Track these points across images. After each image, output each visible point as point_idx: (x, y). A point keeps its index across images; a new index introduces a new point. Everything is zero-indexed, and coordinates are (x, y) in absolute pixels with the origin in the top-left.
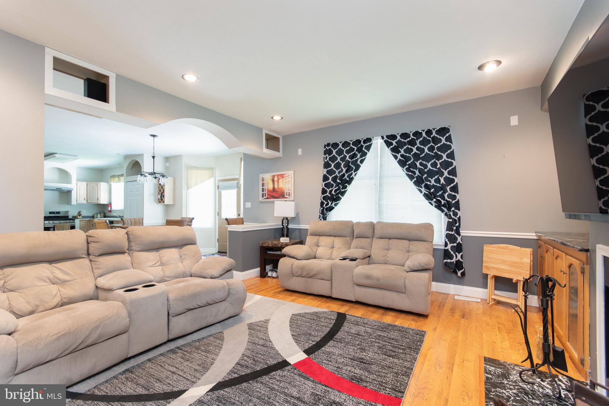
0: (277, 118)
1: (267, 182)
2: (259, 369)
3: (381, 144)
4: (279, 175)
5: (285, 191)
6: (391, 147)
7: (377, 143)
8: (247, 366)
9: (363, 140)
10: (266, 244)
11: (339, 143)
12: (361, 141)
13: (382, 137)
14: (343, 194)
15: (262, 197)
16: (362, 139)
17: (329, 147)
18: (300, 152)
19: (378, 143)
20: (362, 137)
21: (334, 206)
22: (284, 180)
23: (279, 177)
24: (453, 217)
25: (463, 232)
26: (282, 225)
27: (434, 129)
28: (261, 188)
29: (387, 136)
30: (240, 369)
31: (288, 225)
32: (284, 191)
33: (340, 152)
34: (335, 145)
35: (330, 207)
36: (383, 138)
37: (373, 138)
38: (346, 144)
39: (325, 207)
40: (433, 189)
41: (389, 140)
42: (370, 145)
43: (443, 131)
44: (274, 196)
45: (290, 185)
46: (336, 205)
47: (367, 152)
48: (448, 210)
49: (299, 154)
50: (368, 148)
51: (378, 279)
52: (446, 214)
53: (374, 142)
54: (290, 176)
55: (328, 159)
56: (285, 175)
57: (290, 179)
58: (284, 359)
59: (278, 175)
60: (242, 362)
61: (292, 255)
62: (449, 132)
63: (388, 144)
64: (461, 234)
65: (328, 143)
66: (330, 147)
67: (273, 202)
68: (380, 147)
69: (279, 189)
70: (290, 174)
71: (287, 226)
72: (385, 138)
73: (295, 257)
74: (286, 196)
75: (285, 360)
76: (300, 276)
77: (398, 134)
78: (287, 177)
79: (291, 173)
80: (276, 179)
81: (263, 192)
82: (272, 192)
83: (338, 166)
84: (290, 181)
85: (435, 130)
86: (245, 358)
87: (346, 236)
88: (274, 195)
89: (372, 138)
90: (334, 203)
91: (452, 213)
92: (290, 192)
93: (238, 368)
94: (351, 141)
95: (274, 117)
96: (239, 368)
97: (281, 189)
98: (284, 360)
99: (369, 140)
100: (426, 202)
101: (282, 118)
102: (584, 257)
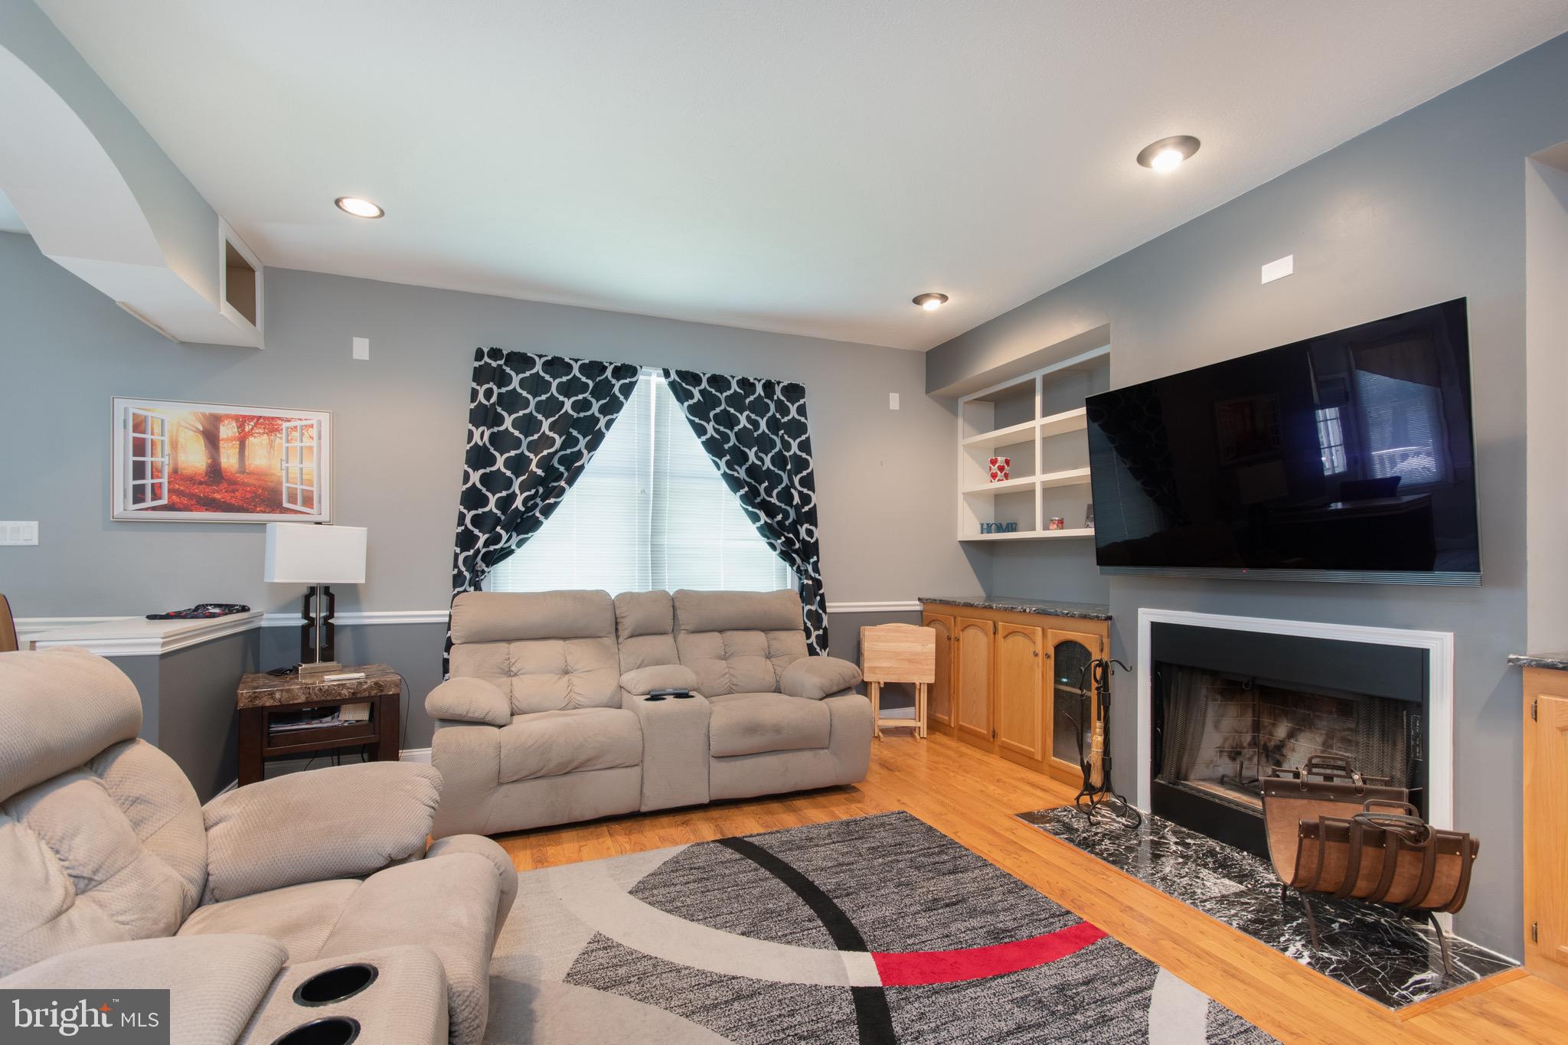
0: (360, 207)
1: (166, 439)
3: (658, 387)
4: (252, 418)
5: (285, 485)
6: (691, 402)
7: (648, 383)
9: (612, 366)
10: (278, 695)
11: (537, 359)
12: (606, 368)
13: (664, 370)
14: (548, 511)
15: (135, 501)
16: (611, 364)
17: (499, 362)
18: (361, 348)
19: (652, 384)
20: (612, 356)
21: (513, 547)
22: (280, 440)
23: (247, 429)
24: (813, 574)
25: (832, 606)
26: (306, 615)
27: (779, 383)
28: (122, 459)
29: (679, 373)
31: (331, 616)
32: (281, 483)
33: (537, 385)
34: (520, 361)
35: (502, 549)
36: (667, 374)
37: (641, 367)
38: (556, 365)
39: (483, 551)
40: (781, 516)
41: (683, 383)
42: (632, 385)
43: (795, 391)
44: (214, 500)
45: (314, 465)
46: (520, 544)
47: (624, 401)
48: (803, 561)
49: (356, 356)
50: (627, 390)
51: (777, 729)
52: (799, 571)
53: (641, 377)
54: (314, 432)
55: (494, 399)
56: (285, 425)
57: (314, 443)
59: (240, 421)
61: (476, 715)
62: (803, 397)
63: (682, 395)
64: (828, 610)
65: (492, 348)
66: (501, 362)
67: (262, 526)
68: (657, 397)
69: (248, 474)
70: (314, 422)
71: (326, 618)
72: (673, 376)
73: (487, 719)
74: (286, 505)
76: (536, 776)
77: (704, 374)
78: (296, 434)
79: (321, 419)
80: (227, 430)
81: (143, 477)
82: (201, 483)
83: (528, 425)
84: (311, 448)
85: (781, 385)
87: (601, 635)
88: (217, 496)
89: (639, 368)
90: (515, 539)
91: (810, 568)
92: (315, 489)
94: (576, 361)
95: (345, 201)
97: (260, 475)
99: (627, 371)
100: (762, 543)
101: (382, 213)
102: (1102, 628)
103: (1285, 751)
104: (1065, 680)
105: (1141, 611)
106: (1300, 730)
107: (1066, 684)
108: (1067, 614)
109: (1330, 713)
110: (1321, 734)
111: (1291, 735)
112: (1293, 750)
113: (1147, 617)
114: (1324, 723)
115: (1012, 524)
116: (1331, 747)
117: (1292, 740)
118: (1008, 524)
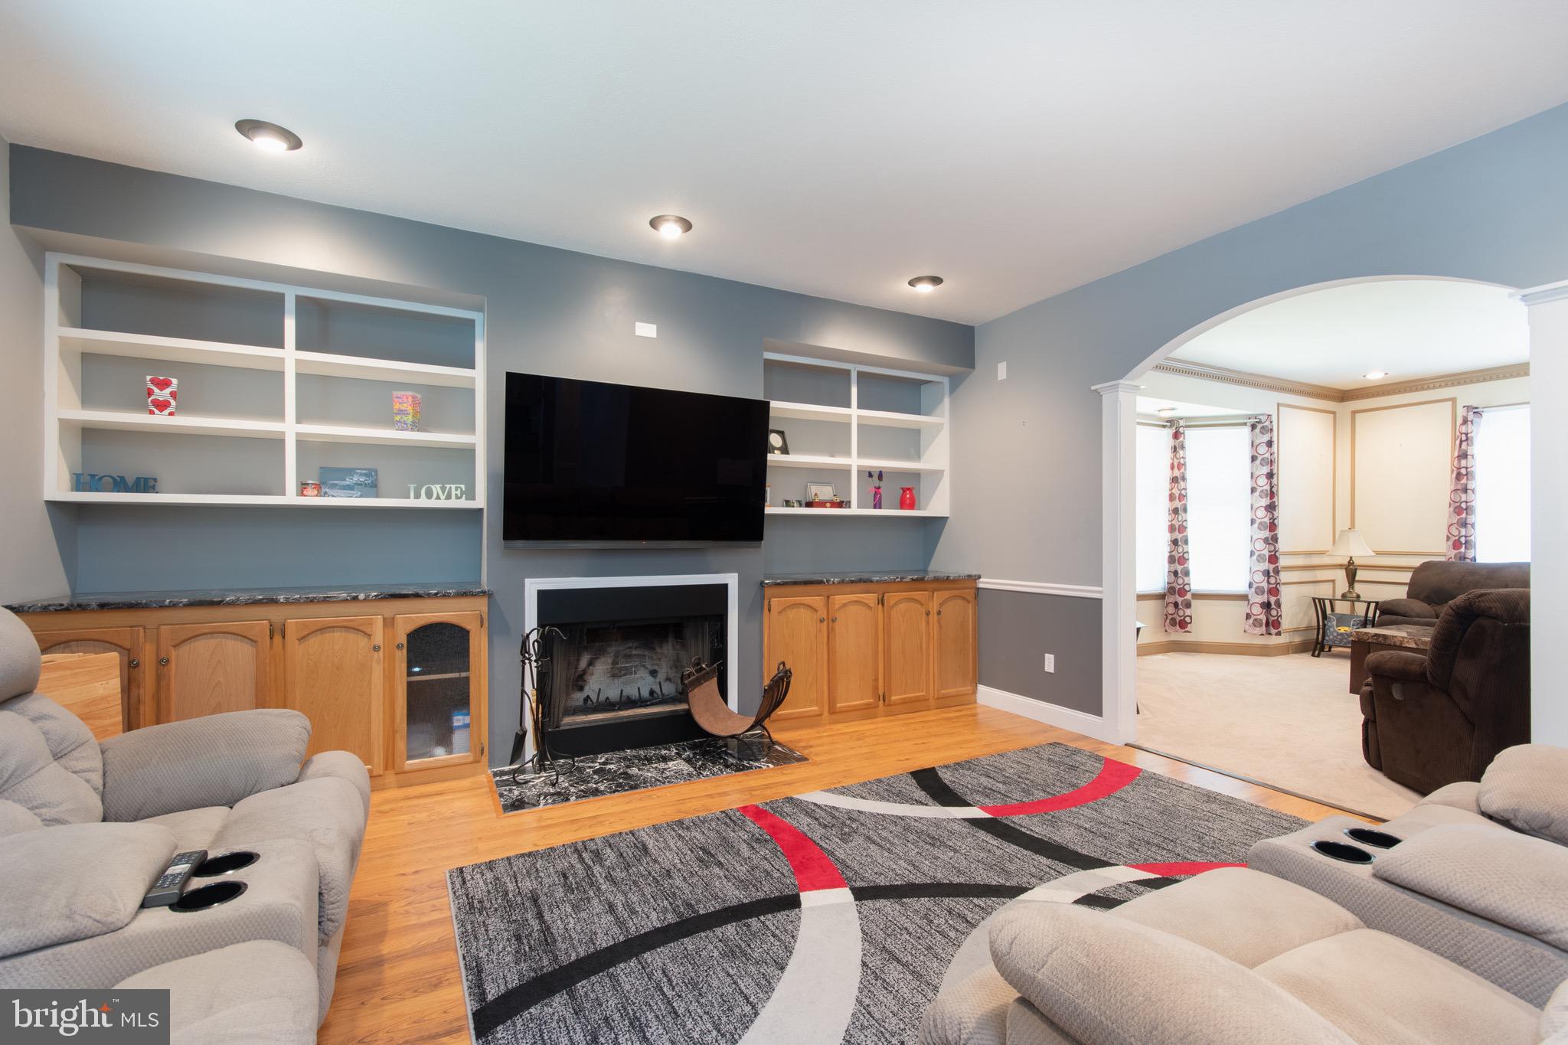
2: (923, 899)
8: (950, 913)
30: (966, 912)
58: (857, 902)
60: (962, 926)
75: (856, 900)
86: (952, 934)
93: (971, 915)
96: (969, 916)
98: (860, 900)
102: (481, 605)
103: (585, 677)
104: (417, 669)
105: (527, 581)
106: (597, 658)
107: (418, 674)
108: (436, 594)
109: (616, 640)
110: (611, 656)
111: (591, 663)
112: (592, 674)
113: (533, 586)
114: (614, 648)
115: (146, 480)
116: (617, 664)
117: (591, 668)
118: (138, 479)
